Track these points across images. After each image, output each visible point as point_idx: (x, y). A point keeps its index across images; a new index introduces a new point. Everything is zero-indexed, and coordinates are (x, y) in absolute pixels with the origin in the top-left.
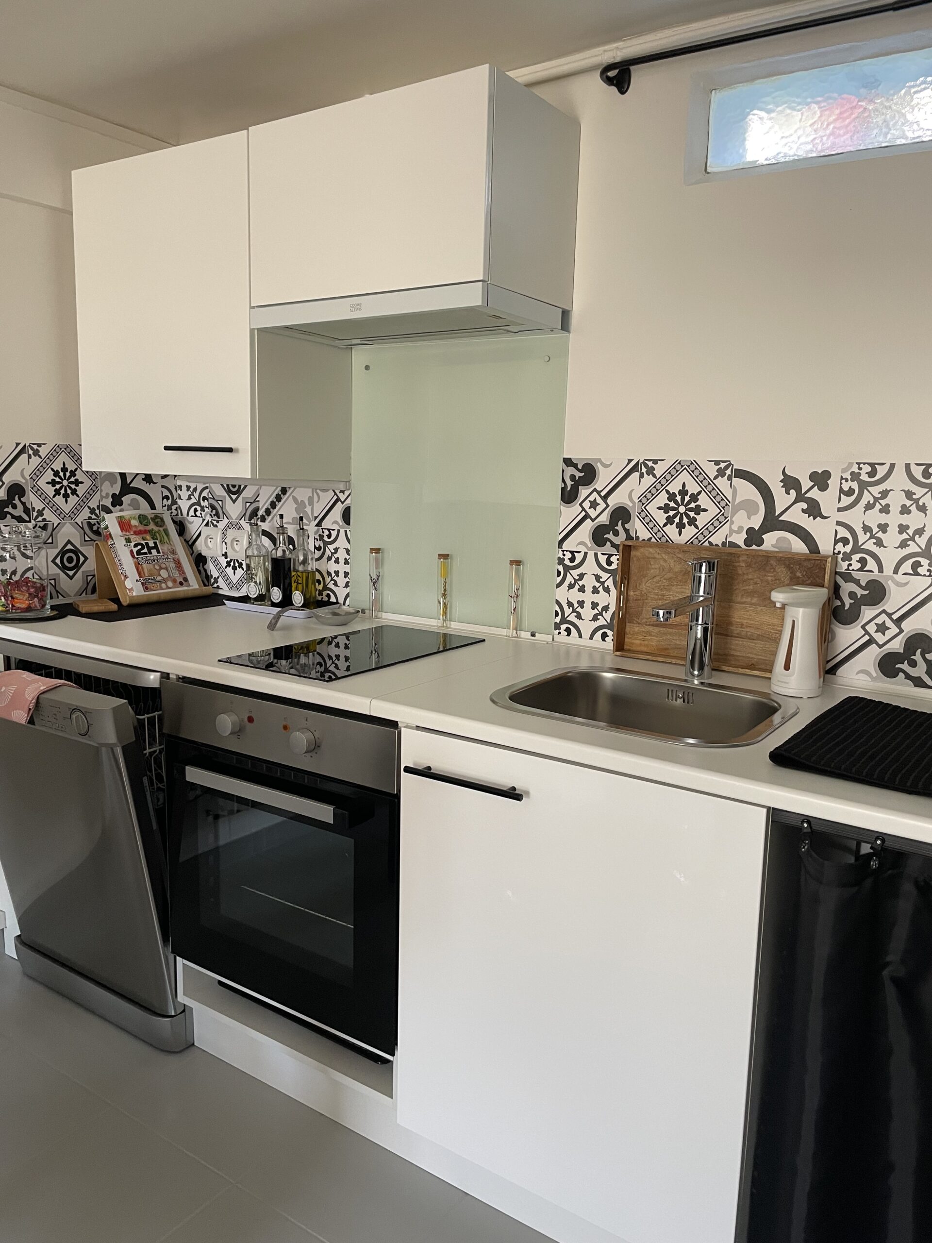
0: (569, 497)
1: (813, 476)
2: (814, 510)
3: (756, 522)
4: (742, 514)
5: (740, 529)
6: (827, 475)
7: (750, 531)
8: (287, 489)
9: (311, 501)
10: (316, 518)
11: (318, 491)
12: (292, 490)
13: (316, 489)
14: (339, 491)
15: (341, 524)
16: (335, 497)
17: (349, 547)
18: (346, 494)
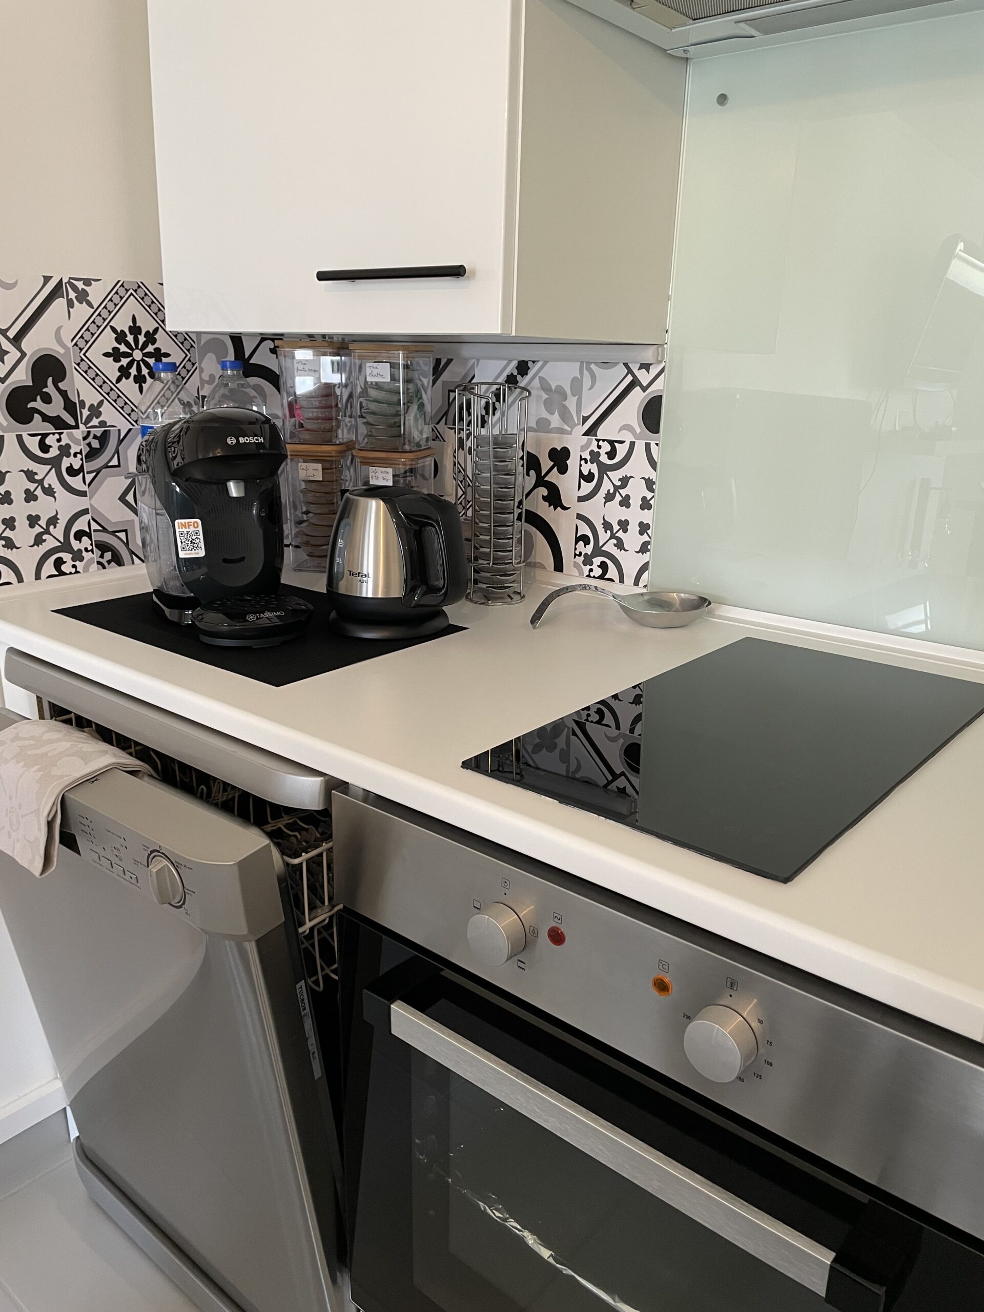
8: (530, 364)
9: (577, 385)
10: (585, 419)
11: (593, 366)
12: (539, 365)
13: (589, 363)
14: (638, 366)
15: (638, 431)
16: (630, 378)
17: (652, 475)
18: (654, 371)
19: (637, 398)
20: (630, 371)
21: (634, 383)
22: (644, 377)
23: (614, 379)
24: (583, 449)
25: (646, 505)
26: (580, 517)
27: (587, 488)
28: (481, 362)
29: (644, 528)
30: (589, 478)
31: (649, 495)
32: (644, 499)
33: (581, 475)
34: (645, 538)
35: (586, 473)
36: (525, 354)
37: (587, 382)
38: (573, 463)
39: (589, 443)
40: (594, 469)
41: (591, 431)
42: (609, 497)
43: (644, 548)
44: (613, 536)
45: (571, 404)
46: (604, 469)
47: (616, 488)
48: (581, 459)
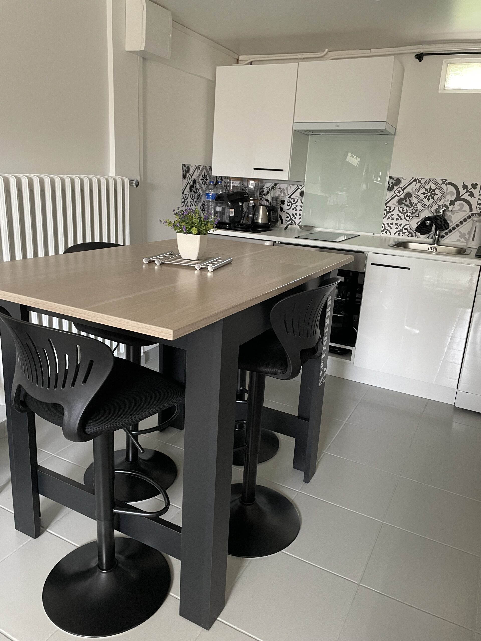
0: (390, 189)
1: (473, 185)
2: (472, 195)
3: (453, 198)
4: (449, 195)
5: (448, 200)
6: (477, 184)
7: (451, 201)
8: (277, 184)
9: (287, 188)
10: (288, 195)
11: (290, 185)
12: (279, 184)
13: (289, 184)
14: (299, 185)
15: (299, 197)
16: (298, 187)
17: (302, 205)
18: (302, 186)
19: (299, 191)
20: (298, 186)
21: (299, 188)
22: (300, 187)
23: (294, 187)
24: (288, 200)
25: (300, 210)
26: (287, 213)
27: (289, 207)
28: (266, 183)
29: (300, 215)
30: (289, 205)
31: (301, 208)
32: (300, 209)
33: (287, 205)
34: (300, 216)
35: (288, 204)
36: (276, 182)
37: (289, 187)
38: (286, 203)
39: (289, 199)
40: (290, 204)
41: (290, 197)
42: (293, 209)
43: (300, 218)
44: (294, 216)
45: (286, 192)
46: (292, 204)
47: (295, 207)
48: (287, 202)
